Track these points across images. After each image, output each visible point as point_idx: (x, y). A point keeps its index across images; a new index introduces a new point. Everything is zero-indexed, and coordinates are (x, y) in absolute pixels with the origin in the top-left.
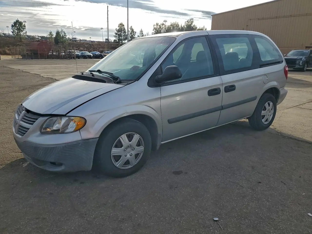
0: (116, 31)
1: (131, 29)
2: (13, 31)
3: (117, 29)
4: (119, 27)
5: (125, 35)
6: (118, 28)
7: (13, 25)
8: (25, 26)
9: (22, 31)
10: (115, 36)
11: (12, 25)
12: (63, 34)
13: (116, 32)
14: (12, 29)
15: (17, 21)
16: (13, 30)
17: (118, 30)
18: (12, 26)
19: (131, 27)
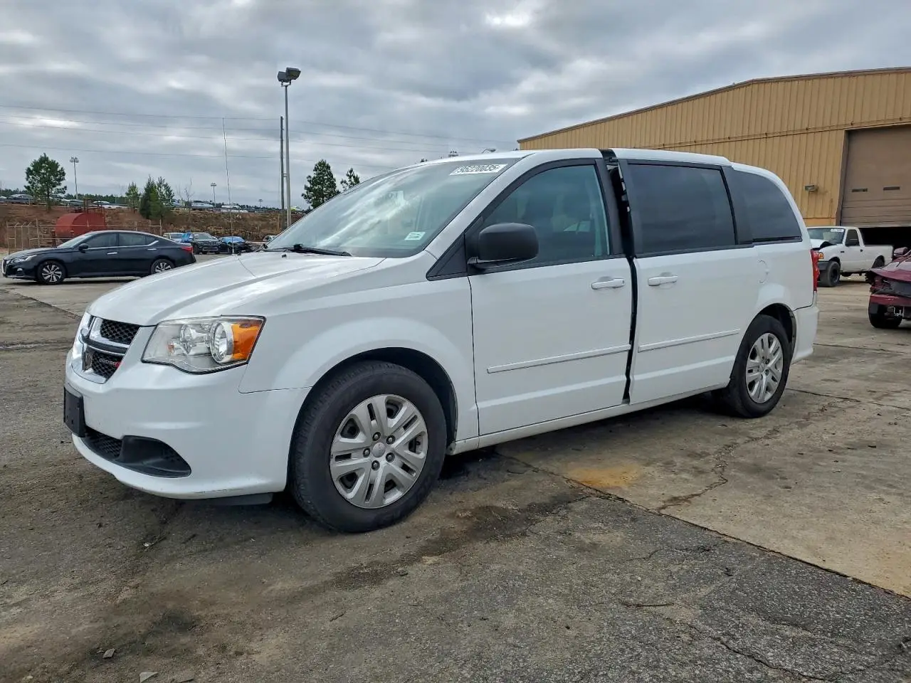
0: (310, 181)
1: (350, 177)
2: (29, 185)
3: (310, 177)
4: (315, 172)
5: (332, 192)
6: (313, 174)
7: (32, 168)
8: (64, 174)
9: (54, 186)
10: (305, 196)
11: (29, 169)
12: (163, 190)
13: (309, 185)
14: (27, 180)
15: (44, 160)
16: (30, 182)
17: (314, 178)
18: (29, 172)
19: (351, 171)
